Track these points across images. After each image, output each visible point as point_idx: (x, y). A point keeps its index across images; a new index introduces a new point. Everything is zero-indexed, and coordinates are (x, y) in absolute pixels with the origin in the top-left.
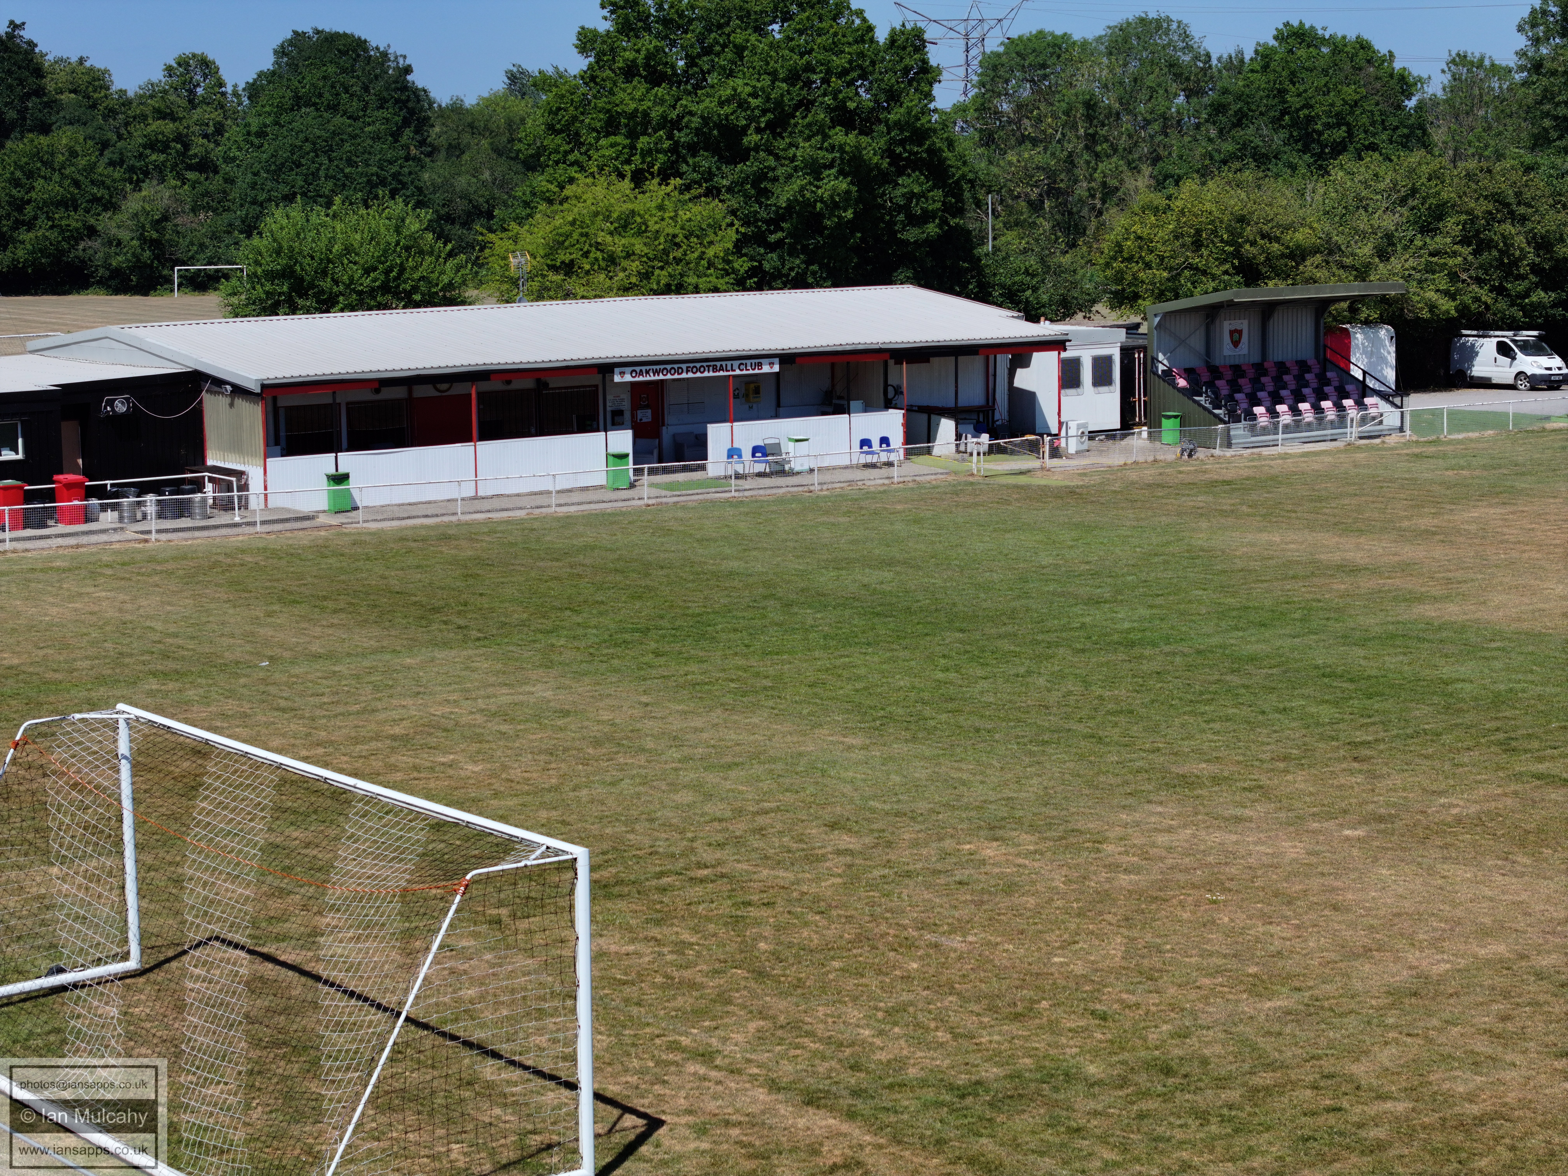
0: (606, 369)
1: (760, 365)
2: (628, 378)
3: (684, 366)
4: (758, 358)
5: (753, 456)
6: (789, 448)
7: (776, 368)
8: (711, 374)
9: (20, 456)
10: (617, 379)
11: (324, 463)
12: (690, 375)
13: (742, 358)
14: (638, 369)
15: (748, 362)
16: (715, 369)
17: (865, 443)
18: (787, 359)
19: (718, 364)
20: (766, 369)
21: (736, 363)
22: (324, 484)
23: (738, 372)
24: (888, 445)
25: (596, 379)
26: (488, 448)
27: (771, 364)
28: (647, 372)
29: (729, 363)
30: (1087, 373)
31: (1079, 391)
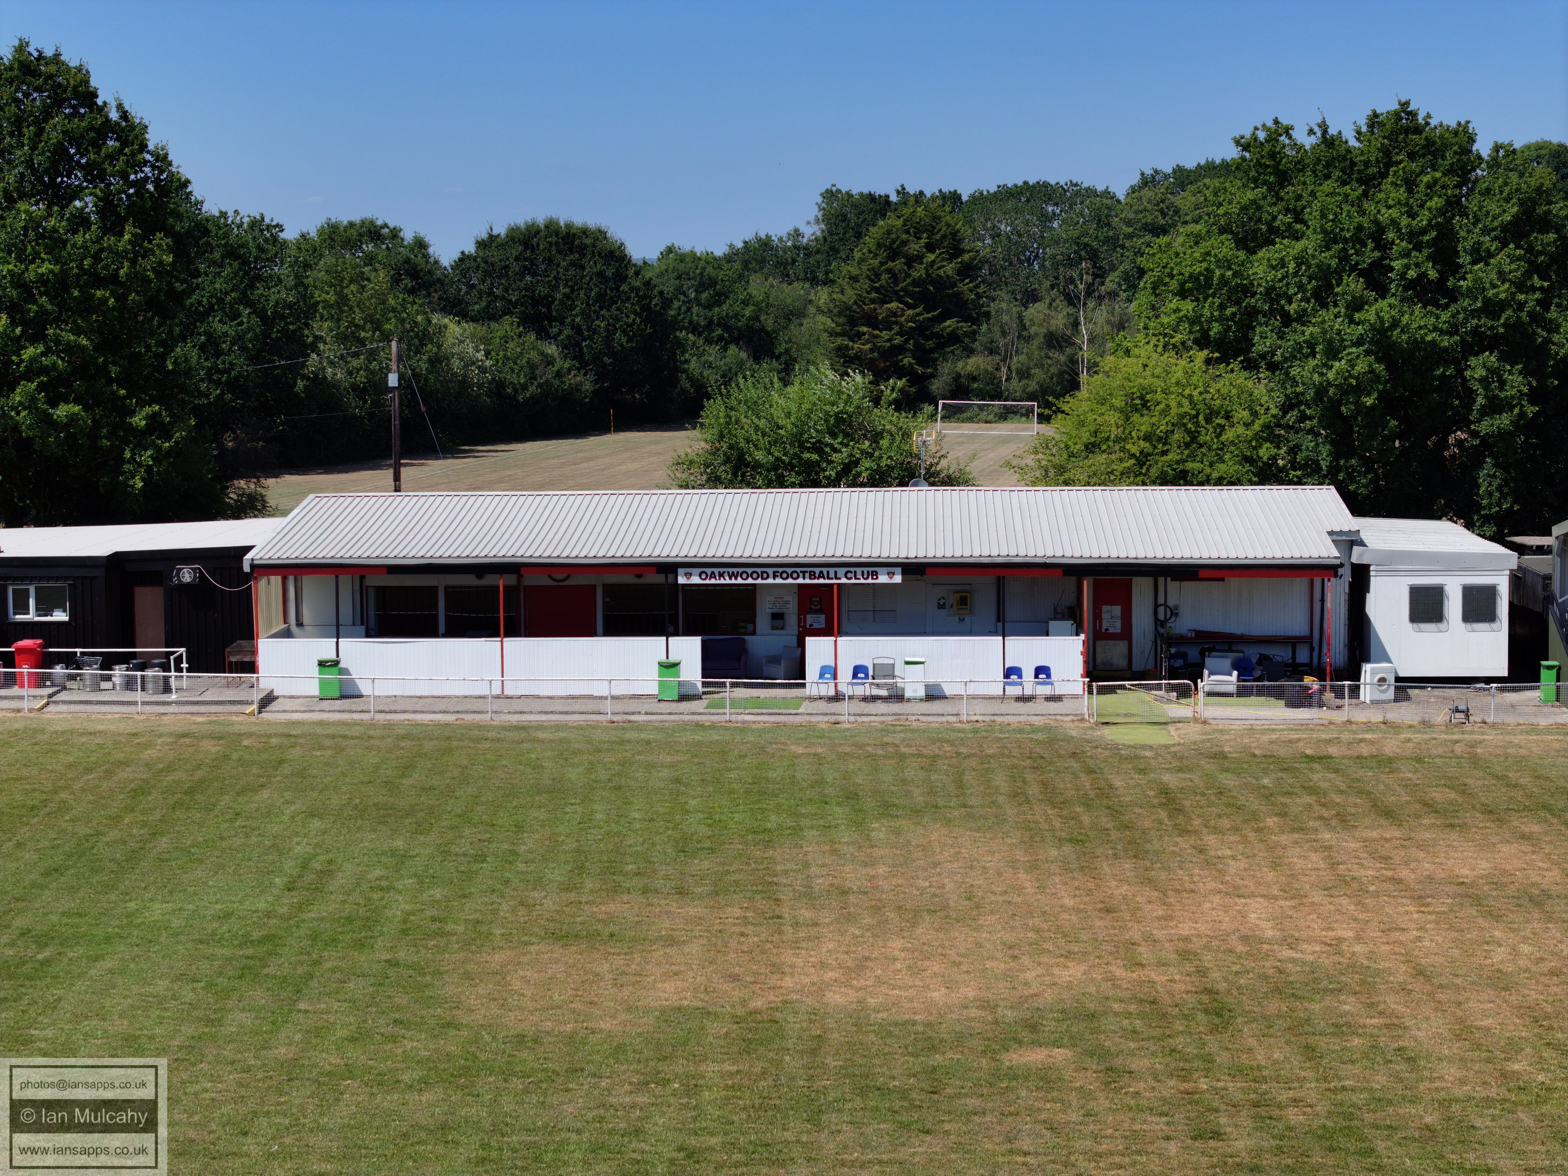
0: (670, 568)
1: (875, 575)
2: (695, 580)
3: (770, 571)
4: (873, 566)
5: (855, 676)
6: (901, 671)
7: (898, 579)
8: (808, 581)
9: (66, 619)
10: (682, 580)
11: (325, 648)
12: (779, 581)
13: (849, 566)
14: (709, 571)
15: (859, 570)
16: (812, 576)
17: (1010, 672)
18: (911, 569)
19: (817, 570)
20: (883, 579)
21: (841, 571)
22: (315, 670)
23: (844, 581)
24: (1049, 676)
25: (659, 579)
26: (517, 646)
27: (891, 574)
28: (721, 575)
29: (832, 571)
30: (1454, 606)
31: (1441, 626)
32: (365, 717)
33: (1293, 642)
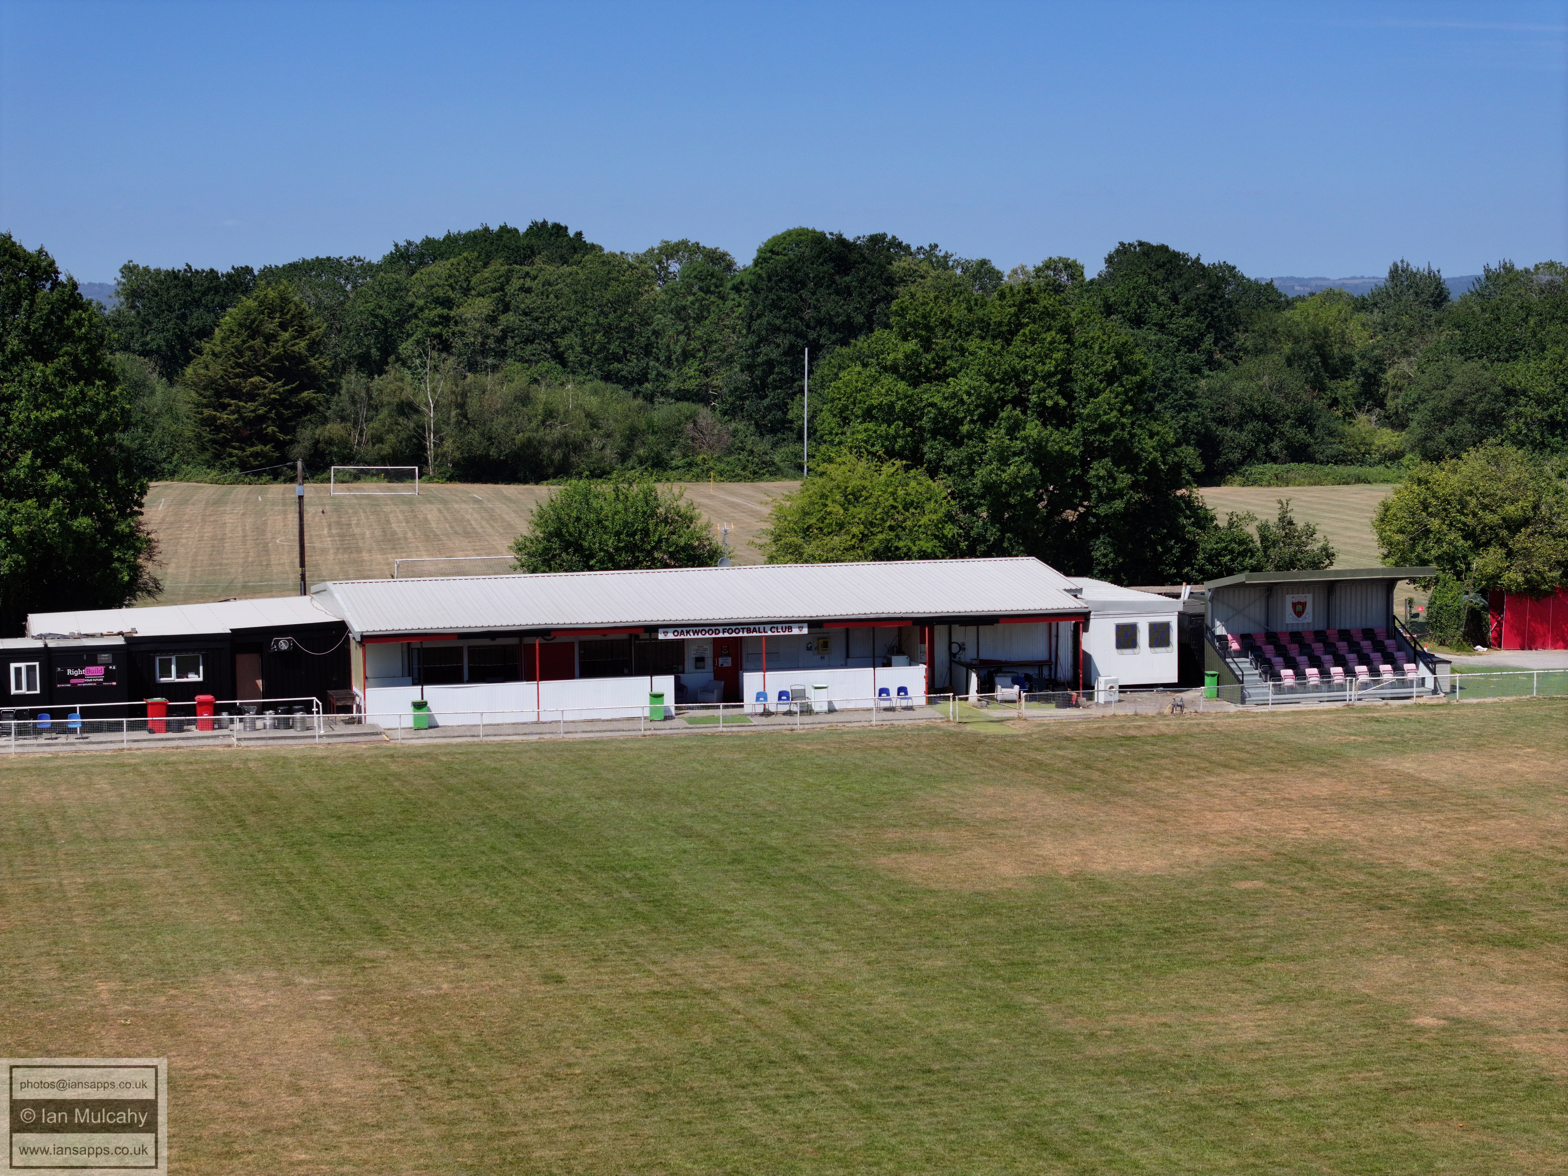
0: (653, 629)
1: (790, 628)
2: (670, 636)
3: (721, 628)
4: (788, 623)
5: (780, 698)
6: (811, 694)
7: (805, 631)
8: (746, 634)
9: (201, 679)
10: (661, 636)
11: (413, 693)
12: (726, 635)
13: (773, 623)
14: (679, 630)
15: (780, 626)
16: (749, 631)
17: (883, 692)
18: (814, 624)
19: (752, 627)
20: (796, 631)
21: (768, 627)
23: (770, 633)
24: (906, 693)
25: (644, 636)
26: (548, 686)
27: (801, 628)
28: (688, 632)
29: (762, 627)
30: (1143, 637)
31: (1136, 650)
32: (476, 739)
33: (1039, 664)
